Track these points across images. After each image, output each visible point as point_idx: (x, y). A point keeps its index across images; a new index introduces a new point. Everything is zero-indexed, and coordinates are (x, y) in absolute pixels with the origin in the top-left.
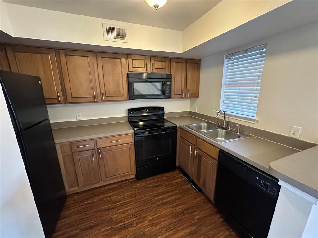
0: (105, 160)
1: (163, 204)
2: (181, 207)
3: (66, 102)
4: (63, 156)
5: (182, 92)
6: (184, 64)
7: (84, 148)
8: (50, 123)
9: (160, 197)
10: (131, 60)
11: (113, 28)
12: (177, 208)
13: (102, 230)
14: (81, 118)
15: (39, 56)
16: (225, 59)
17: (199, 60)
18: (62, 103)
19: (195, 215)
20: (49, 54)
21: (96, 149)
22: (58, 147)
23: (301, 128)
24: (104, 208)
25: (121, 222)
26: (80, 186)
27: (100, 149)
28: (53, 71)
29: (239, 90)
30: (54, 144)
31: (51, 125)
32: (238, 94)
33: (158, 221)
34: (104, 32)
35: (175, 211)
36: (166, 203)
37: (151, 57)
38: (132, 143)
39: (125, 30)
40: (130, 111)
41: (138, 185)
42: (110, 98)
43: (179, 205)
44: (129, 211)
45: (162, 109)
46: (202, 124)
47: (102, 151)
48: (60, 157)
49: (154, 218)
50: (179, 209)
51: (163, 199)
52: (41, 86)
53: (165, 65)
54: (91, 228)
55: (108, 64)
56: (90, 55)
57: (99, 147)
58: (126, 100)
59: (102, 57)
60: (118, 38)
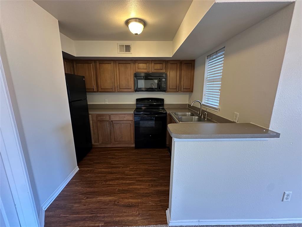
0: (115, 129)
1: (144, 163)
2: (154, 168)
3: (98, 91)
4: (92, 122)
5: (177, 87)
6: (179, 65)
7: (103, 119)
8: (87, 104)
9: (144, 160)
10: (137, 64)
11: (124, 45)
12: (152, 167)
13: (103, 165)
14: (107, 103)
15: (87, 65)
16: (206, 60)
17: (194, 61)
18: (95, 92)
19: (161, 174)
20: (91, 63)
21: (110, 121)
22: (90, 116)
23: (238, 114)
24: (109, 157)
25: (115, 165)
26: (100, 143)
27: (112, 121)
28: (92, 73)
29: (213, 84)
30: (88, 114)
31: (88, 105)
32: (212, 88)
33: (135, 170)
34: (118, 48)
35: (149, 168)
36: (147, 163)
37: (152, 61)
38: (132, 121)
39: (131, 46)
40: (138, 100)
41: (134, 151)
42: (123, 90)
43: (153, 166)
44: (122, 162)
45: (162, 100)
46: (187, 113)
47: (113, 123)
48: (91, 122)
49: (134, 168)
50: (153, 168)
51: (146, 161)
52: (85, 81)
53: (163, 66)
54: (99, 163)
55: (122, 68)
56: (112, 62)
57: (112, 120)
58: (133, 92)
59: (119, 64)
60: (126, 51)
